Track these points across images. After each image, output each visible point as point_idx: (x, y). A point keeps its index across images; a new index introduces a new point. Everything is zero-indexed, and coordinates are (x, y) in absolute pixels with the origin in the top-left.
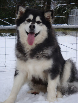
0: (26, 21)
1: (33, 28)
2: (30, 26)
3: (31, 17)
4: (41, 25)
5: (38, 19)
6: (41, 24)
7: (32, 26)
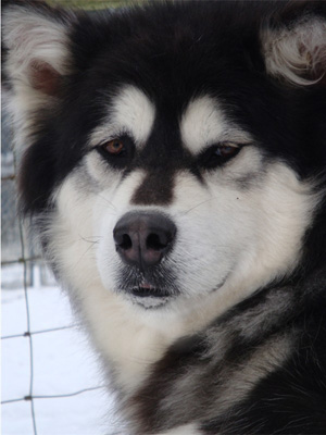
0: (92, 161)
1: (149, 255)
2: (116, 231)
3: (133, 113)
7: (140, 238)
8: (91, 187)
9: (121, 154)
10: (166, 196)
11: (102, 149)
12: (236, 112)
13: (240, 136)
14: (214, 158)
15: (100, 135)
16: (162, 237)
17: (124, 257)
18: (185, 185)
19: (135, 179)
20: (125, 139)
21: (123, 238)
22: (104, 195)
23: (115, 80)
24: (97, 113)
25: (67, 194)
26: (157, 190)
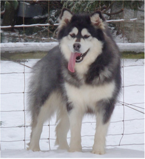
1: (78, 48)
4: (91, 40)
7: (76, 46)
9: (73, 36)
10: (79, 41)
14: (86, 37)
15: (71, 33)
17: (75, 49)
18: (82, 40)
21: (74, 46)
23: (73, 26)
24: (70, 30)
26: (79, 40)
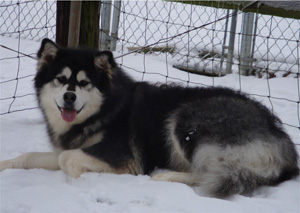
0: (56, 81)
2: (64, 96)
5: (81, 76)
6: (90, 86)
8: (55, 86)
11: (58, 79)
12: (88, 76)
13: (88, 80)
16: (74, 98)
19: (67, 86)
20: (64, 77)
22: (58, 89)
25: (48, 87)
